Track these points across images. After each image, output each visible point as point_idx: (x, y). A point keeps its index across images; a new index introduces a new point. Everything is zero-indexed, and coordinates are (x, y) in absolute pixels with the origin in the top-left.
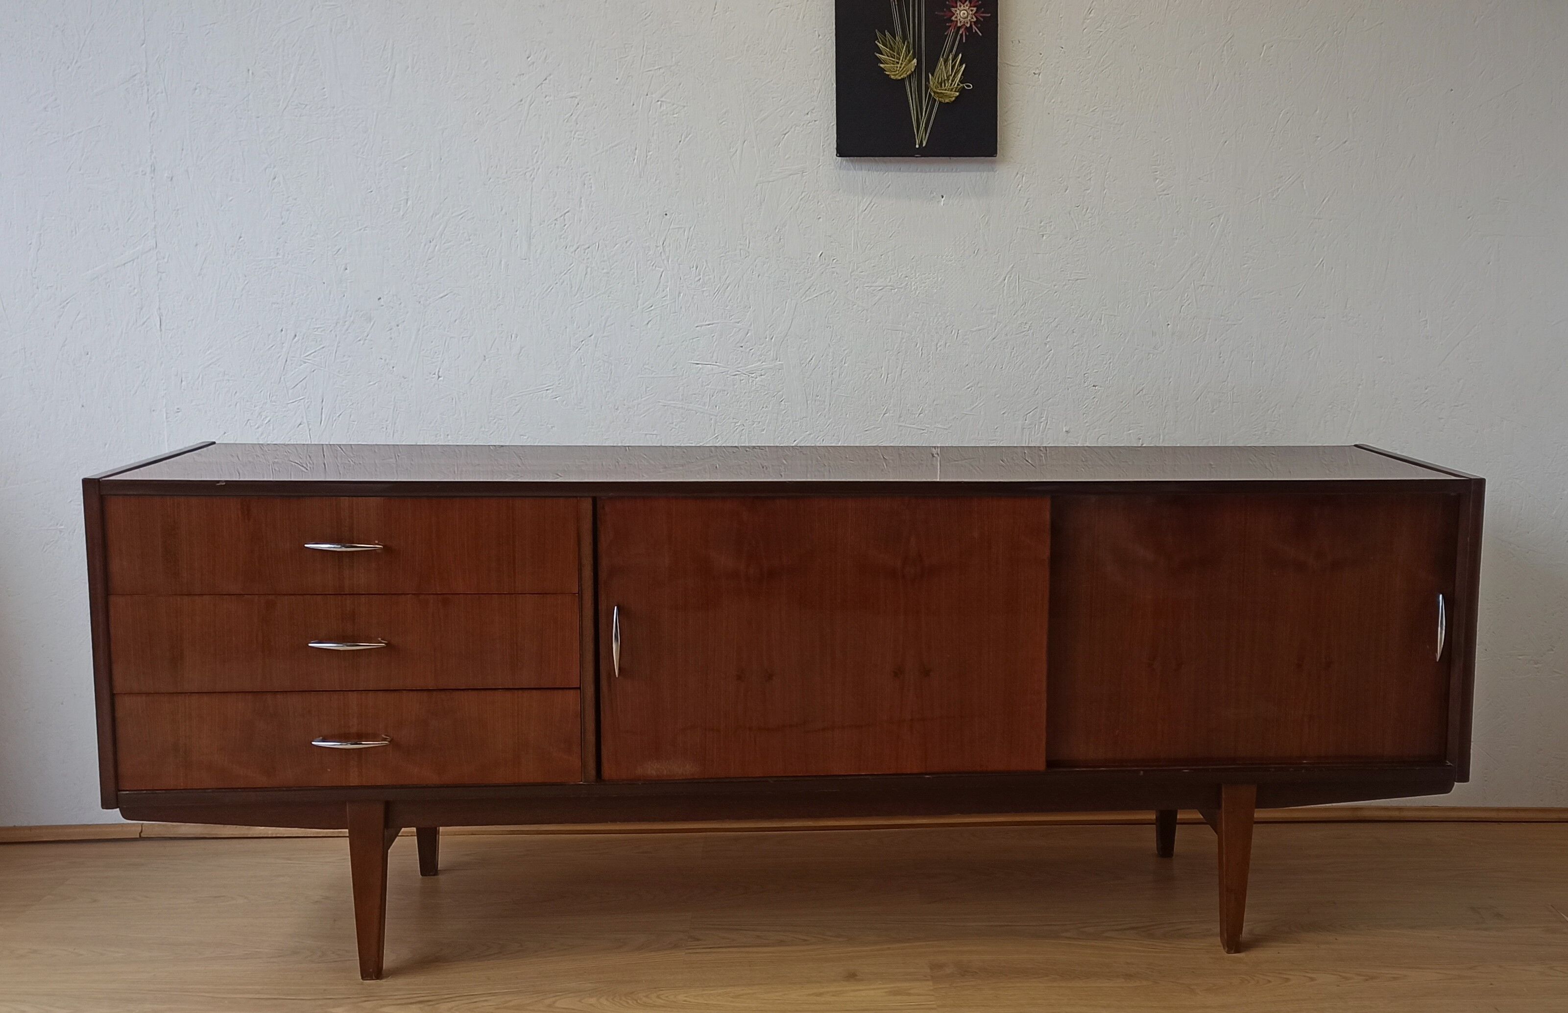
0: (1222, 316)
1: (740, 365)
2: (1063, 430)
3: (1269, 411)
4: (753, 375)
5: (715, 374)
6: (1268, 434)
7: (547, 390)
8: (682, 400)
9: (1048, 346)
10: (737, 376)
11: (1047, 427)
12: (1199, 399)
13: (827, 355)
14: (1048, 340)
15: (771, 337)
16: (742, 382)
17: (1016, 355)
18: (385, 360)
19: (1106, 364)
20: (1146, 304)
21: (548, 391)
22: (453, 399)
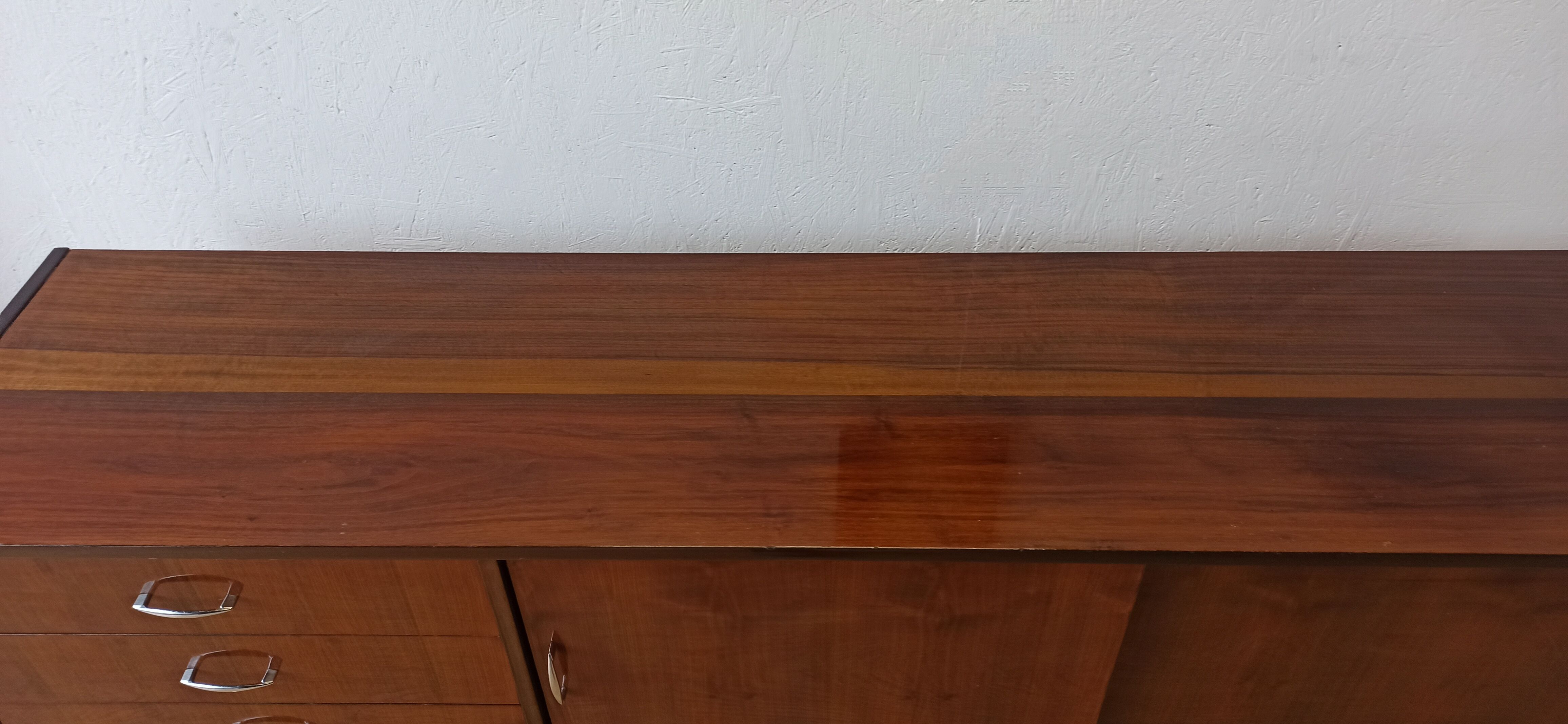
0: (1425, 34)
1: (724, 100)
2: (1153, 175)
3: (1452, 157)
4: (742, 112)
5: (691, 110)
6: (1439, 184)
7: (479, 127)
8: (651, 141)
9: (1152, 74)
10: (720, 113)
11: (1132, 173)
12: (1355, 142)
13: (840, 87)
14: (1155, 67)
15: (765, 64)
16: (726, 120)
17: (1104, 86)
18: (267, 89)
19: (1232, 98)
20: (1314, 17)
21: (480, 129)
22: (363, 136)
